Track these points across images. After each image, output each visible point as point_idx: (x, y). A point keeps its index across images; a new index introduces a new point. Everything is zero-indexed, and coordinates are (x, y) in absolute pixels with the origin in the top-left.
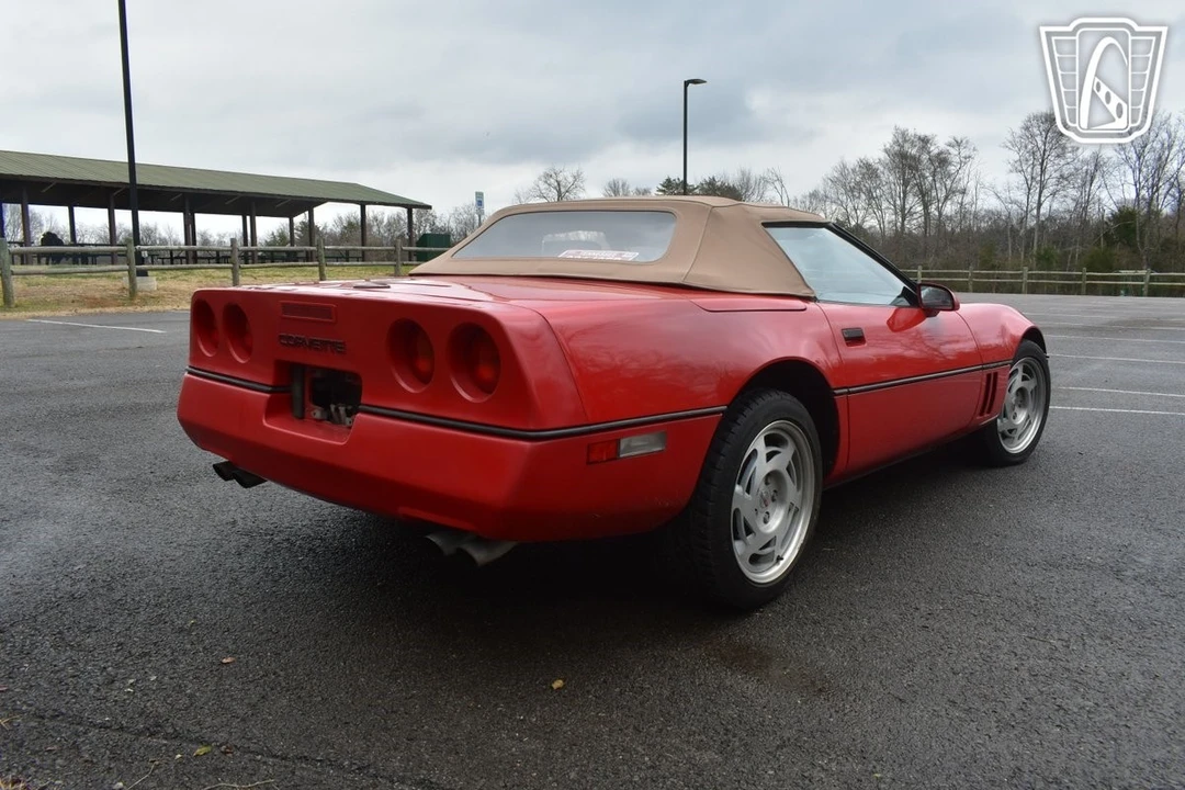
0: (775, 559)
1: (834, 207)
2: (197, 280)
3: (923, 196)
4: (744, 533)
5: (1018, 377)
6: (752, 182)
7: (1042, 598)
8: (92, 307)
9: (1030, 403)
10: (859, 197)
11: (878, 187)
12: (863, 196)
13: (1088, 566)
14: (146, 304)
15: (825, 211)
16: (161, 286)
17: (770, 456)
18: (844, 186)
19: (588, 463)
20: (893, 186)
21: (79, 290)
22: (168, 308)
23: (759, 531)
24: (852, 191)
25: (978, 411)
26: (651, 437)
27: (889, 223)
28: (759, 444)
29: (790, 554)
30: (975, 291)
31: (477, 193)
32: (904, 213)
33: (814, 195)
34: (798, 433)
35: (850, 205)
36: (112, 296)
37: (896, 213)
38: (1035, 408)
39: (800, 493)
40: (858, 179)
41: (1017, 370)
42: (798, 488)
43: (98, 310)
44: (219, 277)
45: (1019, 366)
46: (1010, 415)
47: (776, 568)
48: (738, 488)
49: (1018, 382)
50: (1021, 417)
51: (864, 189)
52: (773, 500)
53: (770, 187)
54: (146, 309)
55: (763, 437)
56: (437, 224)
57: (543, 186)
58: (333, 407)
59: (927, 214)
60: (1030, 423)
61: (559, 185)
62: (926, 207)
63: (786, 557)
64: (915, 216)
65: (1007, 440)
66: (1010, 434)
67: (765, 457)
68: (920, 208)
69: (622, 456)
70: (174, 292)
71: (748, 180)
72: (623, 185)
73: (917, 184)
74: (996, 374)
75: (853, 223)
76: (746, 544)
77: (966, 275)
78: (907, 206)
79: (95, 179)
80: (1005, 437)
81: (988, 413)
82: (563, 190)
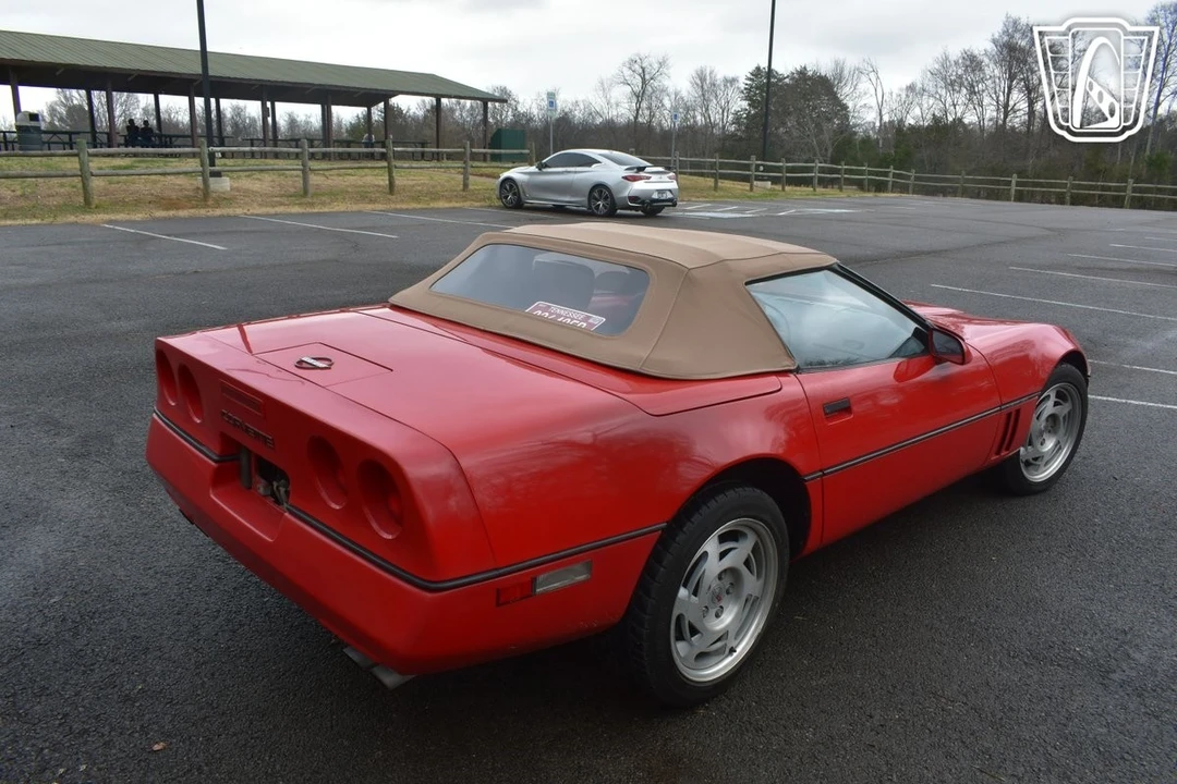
0: (727, 650)
1: (931, 101)
2: (270, 179)
3: (1029, 93)
4: (688, 634)
5: (1050, 403)
6: (846, 73)
7: (1011, 708)
8: (167, 209)
9: (1062, 430)
10: (959, 92)
11: (982, 80)
12: (964, 91)
13: (1075, 662)
14: (218, 206)
15: (920, 105)
16: (235, 185)
17: (723, 555)
18: (944, 79)
19: (498, 604)
20: (997, 81)
21: (157, 190)
22: (239, 211)
23: (707, 630)
24: (952, 85)
25: (995, 449)
26: (578, 567)
27: (991, 120)
28: (711, 546)
29: (743, 647)
30: (1072, 204)
31: (548, 94)
32: (1007, 109)
33: (911, 88)
34: (760, 526)
35: (949, 100)
36: (187, 197)
37: (998, 110)
38: (1068, 432)
39: (762, 581)
40: (960, 72)
41: (1049, 396)
42: (759, 577)
43: (171, 213)
44: (291, 176)
45: (1052, 393)
46: (1037, 443)
47: (730, 659)
48: (683, 592)
49: (1049, 408)
50: (1050, 444)
51: (966, 83)
52: (728, 593)
53: (864, 78)
54: (218, 212)
55: (716, 537)
56: (519, 109)
57: (627, 73)
58: (275, 484)
59: (1031, 113)
60: (1060, 448)
61: (644, 71)
62: (1031, 104)
63: (739, 650)
64: (1018, 114)
65: (1030, 468)
66: (1035, 462)
67: (717, 556)
68: (1024, 105)
69: (538, 590)
70: (247, 193)
71: (842, 71)
72: (711, 73)
73: (1023, 79)
74: (1018, 411)
75: (950, 119)
76: (691, 645)
77: (1065, 186)
78: (1011, 103)
79: (175, 71)
80: (1028, 464)
81: (1007, 449)
82: (647, 77)
